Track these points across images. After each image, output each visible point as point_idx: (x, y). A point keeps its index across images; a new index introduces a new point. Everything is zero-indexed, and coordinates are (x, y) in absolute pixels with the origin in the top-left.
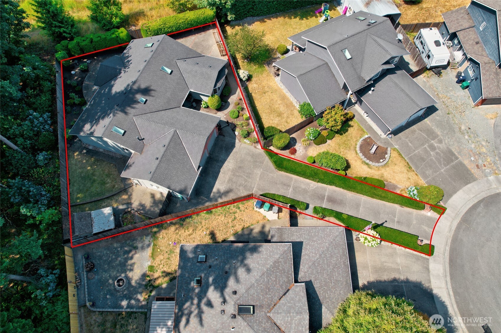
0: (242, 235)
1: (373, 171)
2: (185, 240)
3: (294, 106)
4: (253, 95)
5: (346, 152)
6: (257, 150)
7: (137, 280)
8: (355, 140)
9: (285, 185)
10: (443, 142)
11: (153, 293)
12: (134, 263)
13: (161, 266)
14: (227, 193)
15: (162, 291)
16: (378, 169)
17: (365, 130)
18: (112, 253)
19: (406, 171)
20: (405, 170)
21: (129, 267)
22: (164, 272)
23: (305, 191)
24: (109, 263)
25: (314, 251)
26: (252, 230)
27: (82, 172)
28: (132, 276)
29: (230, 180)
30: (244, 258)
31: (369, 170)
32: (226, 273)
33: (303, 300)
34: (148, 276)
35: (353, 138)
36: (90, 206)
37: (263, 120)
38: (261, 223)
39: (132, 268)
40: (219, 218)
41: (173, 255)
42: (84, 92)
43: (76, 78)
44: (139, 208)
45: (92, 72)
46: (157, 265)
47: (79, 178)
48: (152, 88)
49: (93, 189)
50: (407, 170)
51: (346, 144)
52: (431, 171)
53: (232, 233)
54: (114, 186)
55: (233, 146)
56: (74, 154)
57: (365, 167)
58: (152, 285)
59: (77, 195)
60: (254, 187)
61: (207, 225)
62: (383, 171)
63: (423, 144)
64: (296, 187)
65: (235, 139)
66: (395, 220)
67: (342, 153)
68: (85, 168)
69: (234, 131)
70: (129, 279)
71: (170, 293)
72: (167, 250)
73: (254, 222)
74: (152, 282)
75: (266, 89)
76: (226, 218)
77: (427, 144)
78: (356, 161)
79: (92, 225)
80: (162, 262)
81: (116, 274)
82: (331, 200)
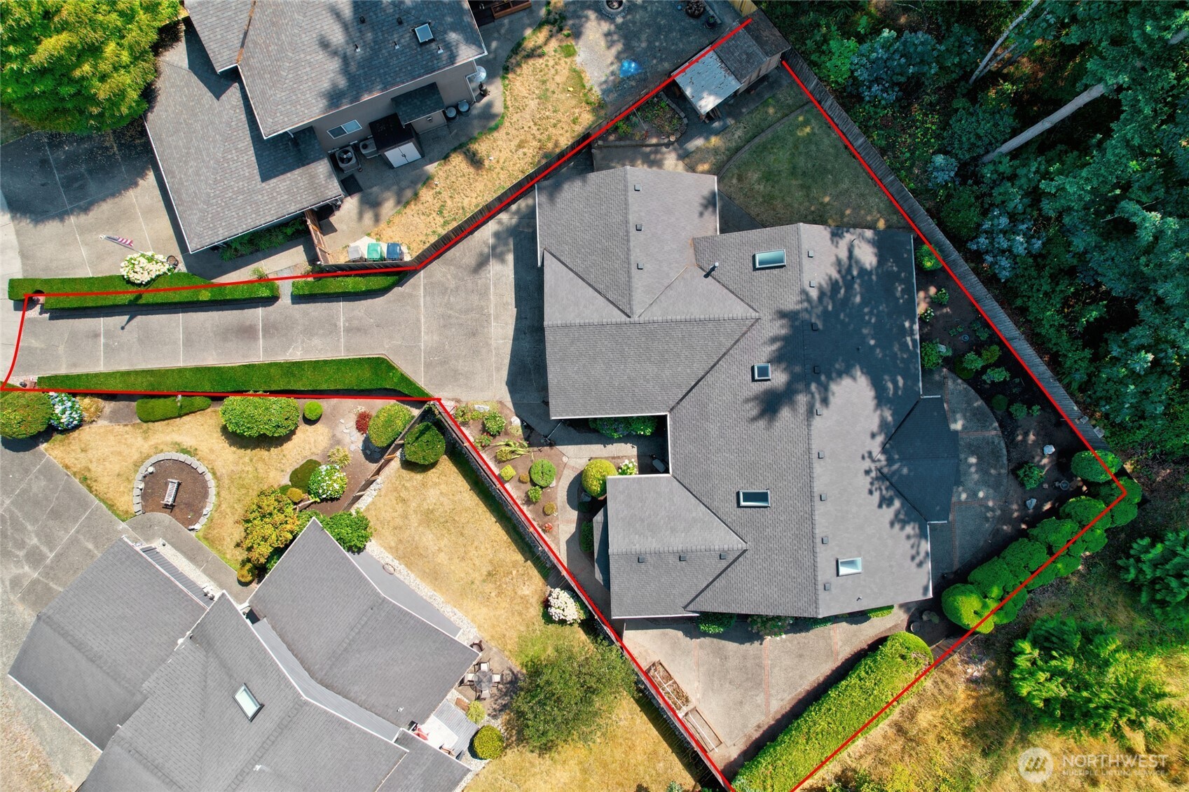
0: (414, 183)
1: (169, 439)
2: (526, 129)
3: (399, 558)
4: (519, 557)
5: (237, 464)
6: (450, 395)
7: (586, 22)
8: (224, 506)
9: (358, 330)
10: (7, 583)
11: (543, 12)
12: (609, 47)
13: (551, 63)
14: (482, 263)
15: (526, 21)
16: (156, 448)
17: (204, 544)
18: (665, 48)
19: (93, 467)
20: (96, 470)
21: (615, 37)
22: (541, 56)
23: (309, 332)
24: (659, 29)
25: (233, 166)
26: (399, 202)
27: (836, 183)
28: (599, 24)
29: (484, 294)
30: (345, 70)
31: (177, 438)
32: (363, 21)
33: (207, 33)
34: (568, 36)
35: (228, 510)
36: (769, 118)
37: (467, 486)
38: (383, 225)
39: (609, 38)
40: (474, 200)
41: (537, 92)
42: (979, 403)
43: (1032, 437)
44: (659, 156)
45: (999, 474)
46: (562, 62)
47: (834, 167)
48: (762, 423)
49: (784, 155)
50: (89, 470)
51: (243, 486)
52: (35, 489)
53: (436, 179)
54: (740, 179)
55: (512, 384)
56: (887, 221)
57: (188, 441)
58: (554, 23)
59: (812, 128)
60: (425, 296)
61: (495, 176)
62: (146, 446)
63: (59, 557)
64: (331, 332)
65: (514, 404)
66: (105, 337)
67: (247, 459)
68: (836, 197)
69: (527, 427)
70: (603, 16)
71: (511, 22)
72: (555, 96)
73: (396, 220)
74: (555, 29)
75: (489, 588)
76: (460, 204)
77: (48, 561)
78: (212, 451)
79: (722, 62)
80: (553, 71)
81: (634, 17)
82: (247, 332)
